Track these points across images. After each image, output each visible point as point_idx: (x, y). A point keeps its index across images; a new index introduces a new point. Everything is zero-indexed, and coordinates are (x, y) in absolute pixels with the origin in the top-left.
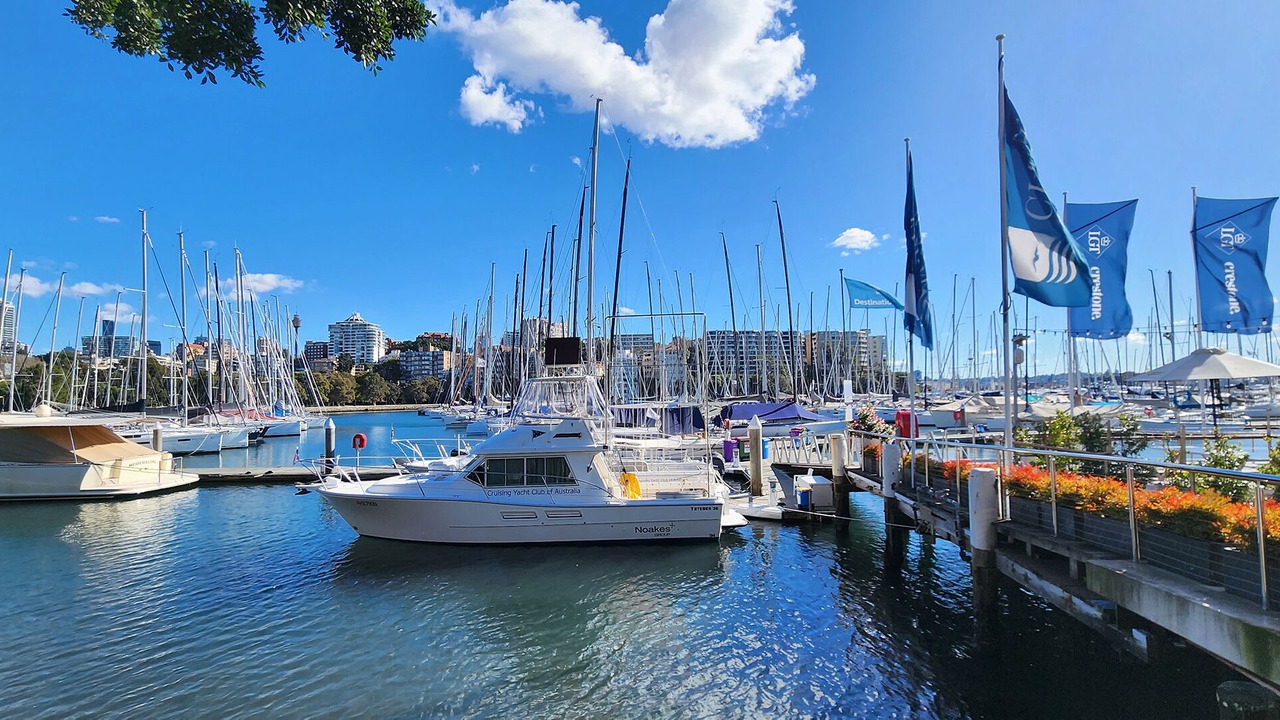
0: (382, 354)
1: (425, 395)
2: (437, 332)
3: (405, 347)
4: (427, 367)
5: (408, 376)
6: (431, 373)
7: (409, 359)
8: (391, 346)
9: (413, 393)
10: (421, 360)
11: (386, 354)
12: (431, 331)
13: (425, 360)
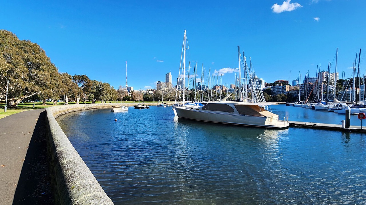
0: (264, 87)
1: (281, 99)
2: (281, 80)
3: (271, 85)
4: (280, 91)
5: (273, 93)
6: (281, 92)
7: (274, 88)
8: (266, 85)
9: (277, 99)
10: (278, 89)
11: (265, 87)
12: (279, 80)
13: (279, 88)
